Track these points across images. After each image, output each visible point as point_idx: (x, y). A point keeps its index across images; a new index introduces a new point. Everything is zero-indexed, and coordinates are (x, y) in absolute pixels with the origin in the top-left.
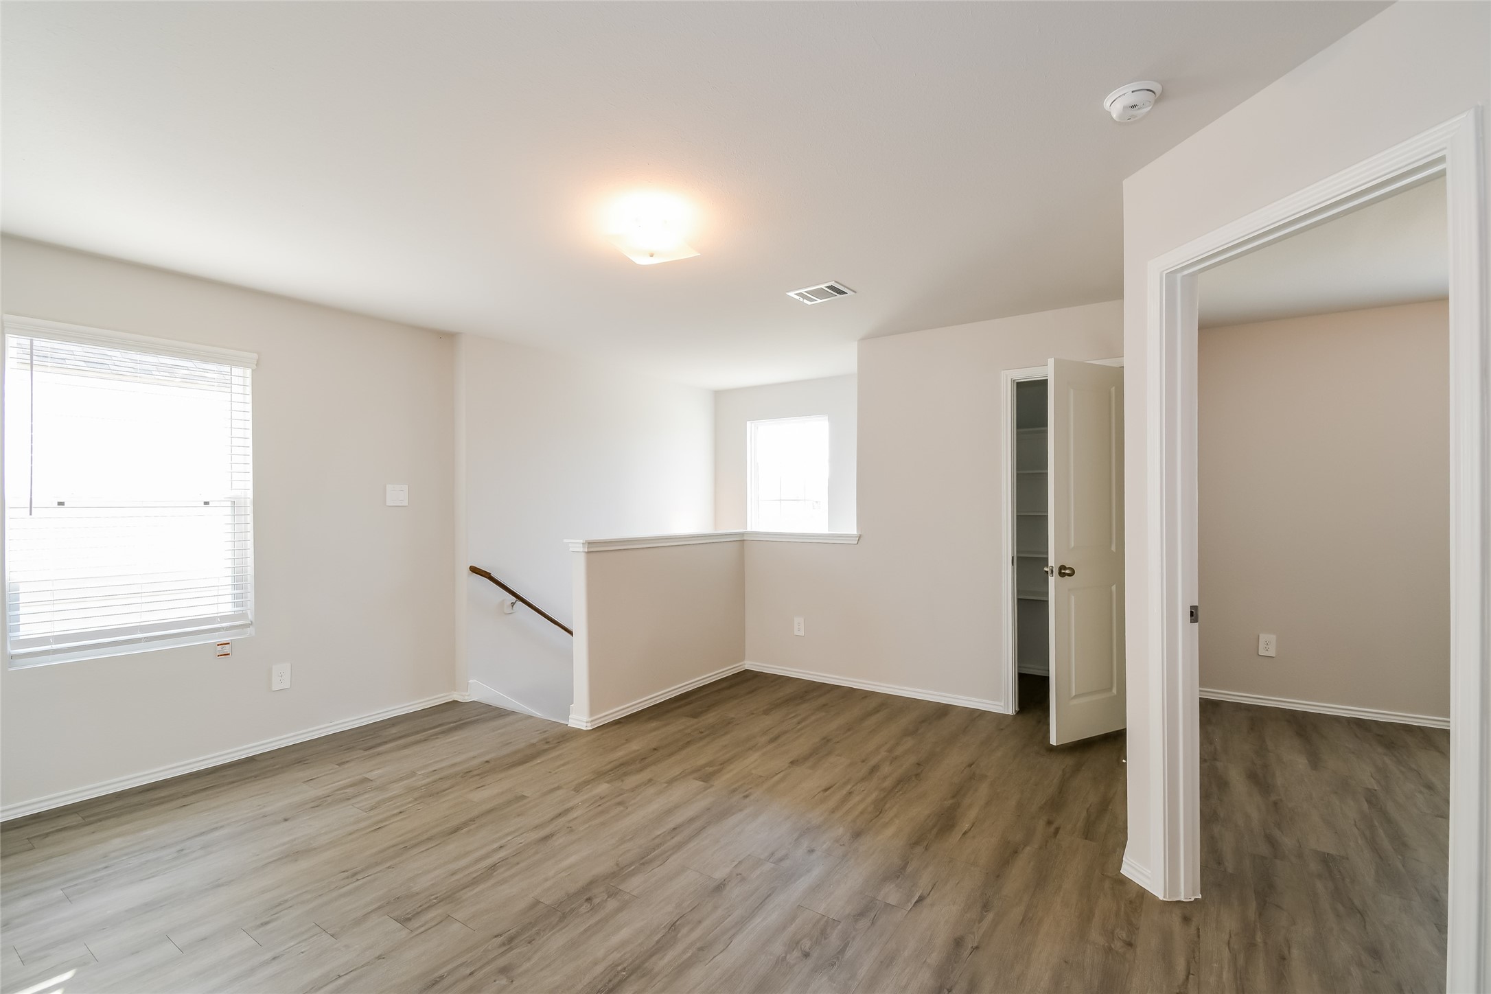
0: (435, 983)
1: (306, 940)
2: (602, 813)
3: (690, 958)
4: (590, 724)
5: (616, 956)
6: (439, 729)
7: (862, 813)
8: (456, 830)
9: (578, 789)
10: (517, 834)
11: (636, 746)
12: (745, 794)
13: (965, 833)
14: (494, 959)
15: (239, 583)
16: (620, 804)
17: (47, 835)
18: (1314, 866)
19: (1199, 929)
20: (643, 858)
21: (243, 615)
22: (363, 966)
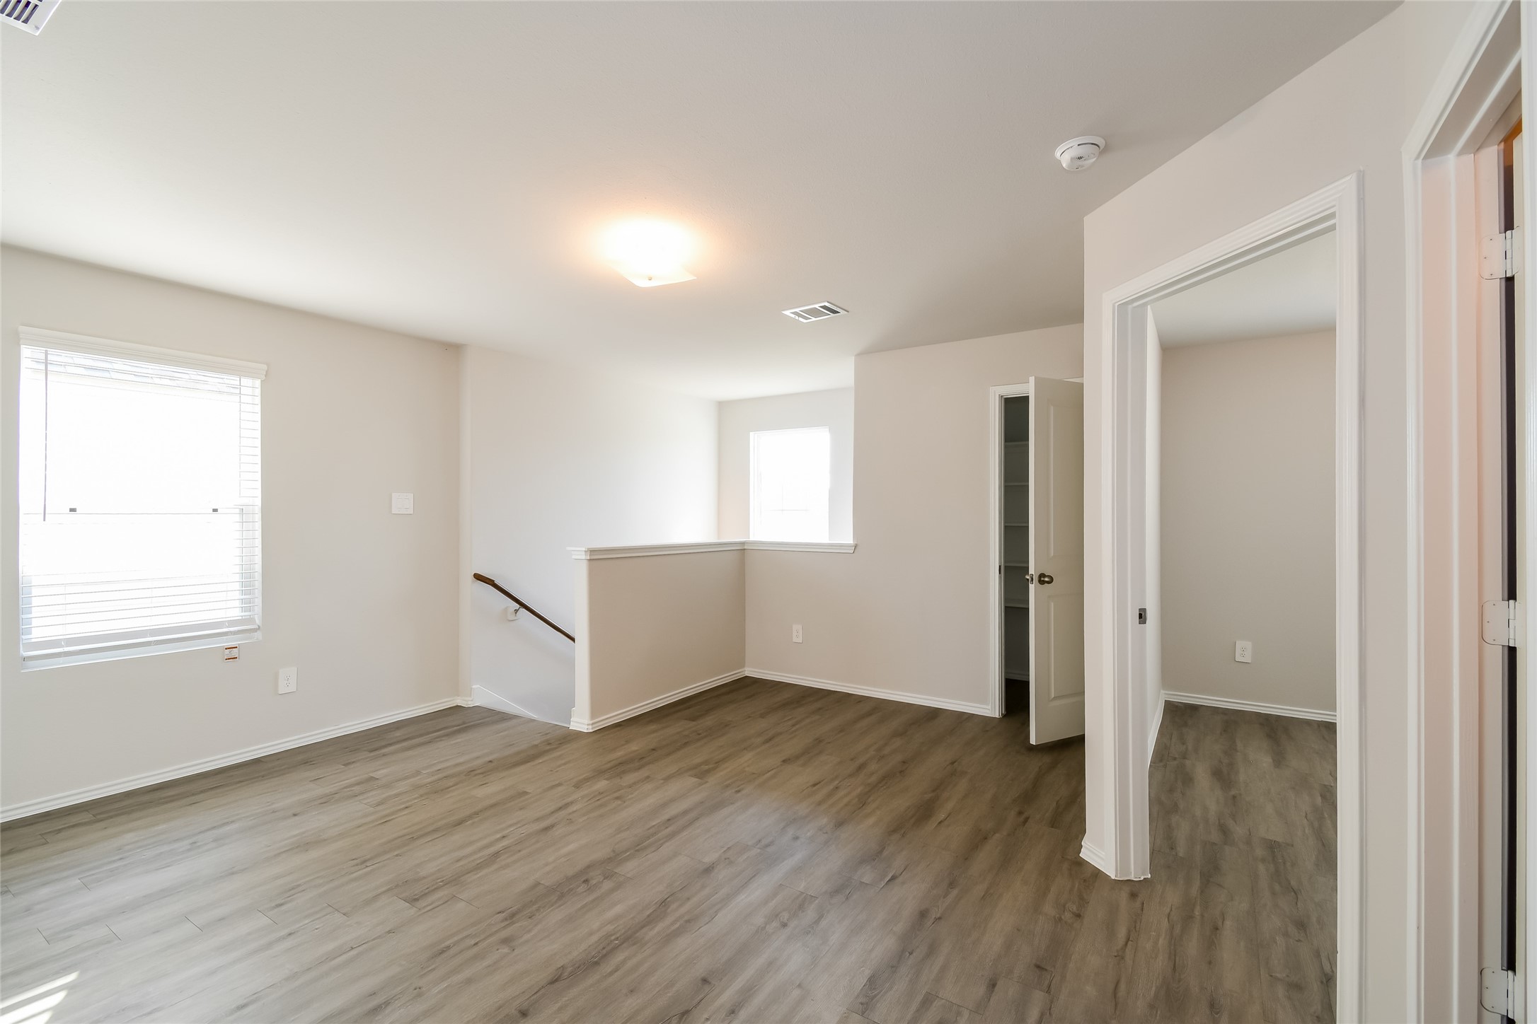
0: (442, 952)
1: (319, 918)
2: (601, 806)
3: (678, 928)
4: (590, 727)
5: (610, 928)
6: (443, 732)
7: (846, 805)
8: (460, 823)
9: (578, 786)
10: (519, 825)
11: (634, 747)
12: (738, 789)
13: (940, 823)
14: (496, 932)
15: (246, 588)
16: (617, 798)
17: (59, 831)
18: (1260, 852)
19: (1143, 904)
20: (638, 845)
21: (250, 620)
22: (374, 939)
